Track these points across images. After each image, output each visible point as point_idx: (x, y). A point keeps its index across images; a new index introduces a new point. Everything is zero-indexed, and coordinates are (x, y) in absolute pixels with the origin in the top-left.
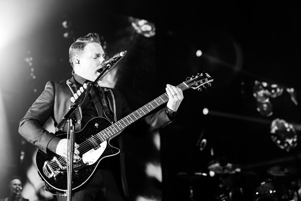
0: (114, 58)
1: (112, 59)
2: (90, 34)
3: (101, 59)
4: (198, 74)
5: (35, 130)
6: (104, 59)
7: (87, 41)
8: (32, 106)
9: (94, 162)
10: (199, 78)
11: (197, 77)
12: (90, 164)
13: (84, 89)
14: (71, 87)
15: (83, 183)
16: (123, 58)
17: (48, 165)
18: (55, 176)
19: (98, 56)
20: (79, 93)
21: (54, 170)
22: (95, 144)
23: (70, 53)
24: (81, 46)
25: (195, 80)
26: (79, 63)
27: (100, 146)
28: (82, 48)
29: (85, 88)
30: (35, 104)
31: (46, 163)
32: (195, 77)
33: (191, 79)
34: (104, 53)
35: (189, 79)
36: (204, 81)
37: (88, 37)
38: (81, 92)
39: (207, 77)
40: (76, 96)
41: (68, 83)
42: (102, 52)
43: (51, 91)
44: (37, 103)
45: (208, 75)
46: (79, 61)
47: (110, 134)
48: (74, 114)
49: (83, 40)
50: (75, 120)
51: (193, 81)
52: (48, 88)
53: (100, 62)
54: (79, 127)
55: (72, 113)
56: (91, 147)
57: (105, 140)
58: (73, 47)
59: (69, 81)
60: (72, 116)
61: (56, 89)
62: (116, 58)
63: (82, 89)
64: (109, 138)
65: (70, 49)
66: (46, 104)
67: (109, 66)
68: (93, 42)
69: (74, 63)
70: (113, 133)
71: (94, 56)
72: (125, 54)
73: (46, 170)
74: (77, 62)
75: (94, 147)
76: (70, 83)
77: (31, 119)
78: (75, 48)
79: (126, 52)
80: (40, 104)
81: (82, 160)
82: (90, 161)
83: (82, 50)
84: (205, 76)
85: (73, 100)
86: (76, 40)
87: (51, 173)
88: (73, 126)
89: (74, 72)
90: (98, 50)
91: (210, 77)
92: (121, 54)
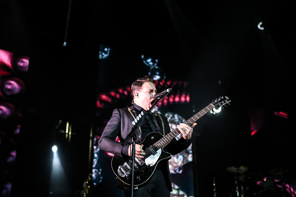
0: (162, 93)
1: (161, 94)
2: (147, 76)
3: (154, 94)
4: (220, 97)
5: (111, 143)
6: (155, 94)
7: (144, 81)
8: (106, 128)
9: (154, 164)
10: (222, 100)
11: (219, 99)
12: (151, 166)
13: (141, 115)
14: (132, 112)
15: (148, 180)
16: (169, 93)
17: (121, 169)
18: (127, 176)
19: (152, 91)
20: (138, 118)
21: (126, 172)
22: (153, 151)
23: (131, 89)
24: (140, 84)
25: (218, 102)
26: (138, 96)
27: (157, 153)
28: (140, 85)
29: (143, 115)
30: (107, 126)
31: (119, 167)
32: (218, 100)
33: (216, 101)
34: (156, 89)
35: (215, 101)
36: (225, 102)
37: (146, 78)
38: (139, 118)
39: (226, 99)
40: (136, 121)
41: (129, 109)
42: (155, 89)
43: (118, 116)
44: (109, 126)
45: (227, 98)
46: (138, 94)
47: (163, 144)
48: (134, 133)
49: (142, 80)
50: (135, 138)
51: (217, 103)
52: (115, 113)
53: (153, 95)
54: (140, 140)
55: (133, 133)
56: (150, 153)
57: (160, 148)
58: (134, 85)
59: (130, 108)
60: (133, 135)
61: (121, 114)
62: (164, 93)
63: (140, 116)
64: (163, 146)
65: (132, 86)
66: (115, 125)
67: (159, 99)
68: (148, 81)
69: (134, 95)
70: (165, 143)
71: (149, 91)
72: (171, 91)
73: (120, 172)
74: (137, 95)
75: (152, 154)
76: (131, 110)
77: (106, 137)
78: (136, 85)
79: (171, 89)
80: (111, 126)
81: (145, 163)
82: (151, 163)
83: (141, 87)
84: (225, 99)
85: (134, 123)
86: (137, 80)
87: (124, 174)
88: (134, 142)
89: (133, 102)
90: (152, 87)
91: (228, 99)
92: (168, 90)
